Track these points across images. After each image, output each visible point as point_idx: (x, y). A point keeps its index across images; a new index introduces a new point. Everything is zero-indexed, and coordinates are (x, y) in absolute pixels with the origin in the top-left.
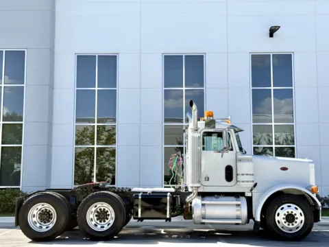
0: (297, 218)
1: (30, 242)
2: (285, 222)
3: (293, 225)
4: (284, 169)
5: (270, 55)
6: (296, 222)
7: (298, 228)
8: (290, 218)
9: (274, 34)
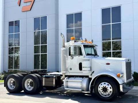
0: (108, 90)
1: (7, 94)
2: (102, 92)
3: (106, 93)
4: (108, 64)
6: (107, 92)
7: (109, 95)
8: (105, 89)
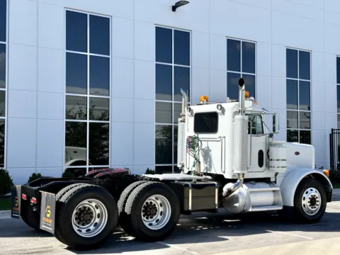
0: (318, 201)
2: (310, 206)
3: (315, 207)
4: (297, 153)
6: (317, 205)
7: (317, 210)
9: (178, 9)
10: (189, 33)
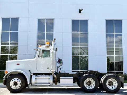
5: (79, 20)
9: (81, 12)
10: (87, 20)
